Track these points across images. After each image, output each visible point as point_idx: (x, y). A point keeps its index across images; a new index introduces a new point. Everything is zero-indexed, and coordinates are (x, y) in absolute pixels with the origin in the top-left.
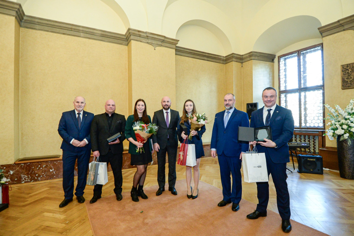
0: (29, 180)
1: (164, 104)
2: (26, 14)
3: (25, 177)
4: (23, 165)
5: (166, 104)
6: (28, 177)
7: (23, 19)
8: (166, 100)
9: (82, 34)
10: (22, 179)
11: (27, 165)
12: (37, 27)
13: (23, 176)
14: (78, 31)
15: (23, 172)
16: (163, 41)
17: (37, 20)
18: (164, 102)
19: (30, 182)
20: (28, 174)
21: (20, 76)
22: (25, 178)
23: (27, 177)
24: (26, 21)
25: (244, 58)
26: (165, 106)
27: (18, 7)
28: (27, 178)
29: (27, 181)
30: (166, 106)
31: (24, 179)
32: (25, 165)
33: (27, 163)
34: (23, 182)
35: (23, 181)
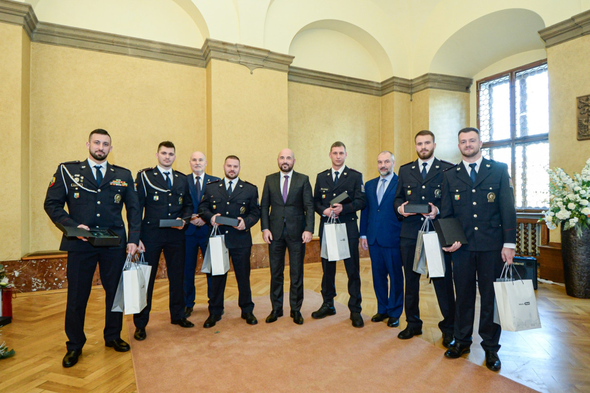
0: (44, 287)
1: (282, 161)
2: (40, 19)
3: (37, 281)
4: (35, 262)
5: (285, 162)
6: (43, 282)
7: (35, 28)
8: (285, 156)
9: (130, 51)
10: (33, 285)
11: (41, 263)
12: (58, 40)
13: (34, 280)
14: (124, 45)
15: (34, 274)
16: (266, 59)
17: (56, 30)
18: (282, 158)
19: (45, 290)
20: (42, 277)
21: (31, 121)
22: (37, 284)
23: (40, 281)
24: (40, 32)
25: (414, 86)
26: (282, 165)
27: (27, 10)
28: (40, 284)
29: (40, 287)
30: (286, 166)
31: (35, 285)
32: (37, 262)
33: (41, 259)
34: (35, 290)
35: (35, 288)
